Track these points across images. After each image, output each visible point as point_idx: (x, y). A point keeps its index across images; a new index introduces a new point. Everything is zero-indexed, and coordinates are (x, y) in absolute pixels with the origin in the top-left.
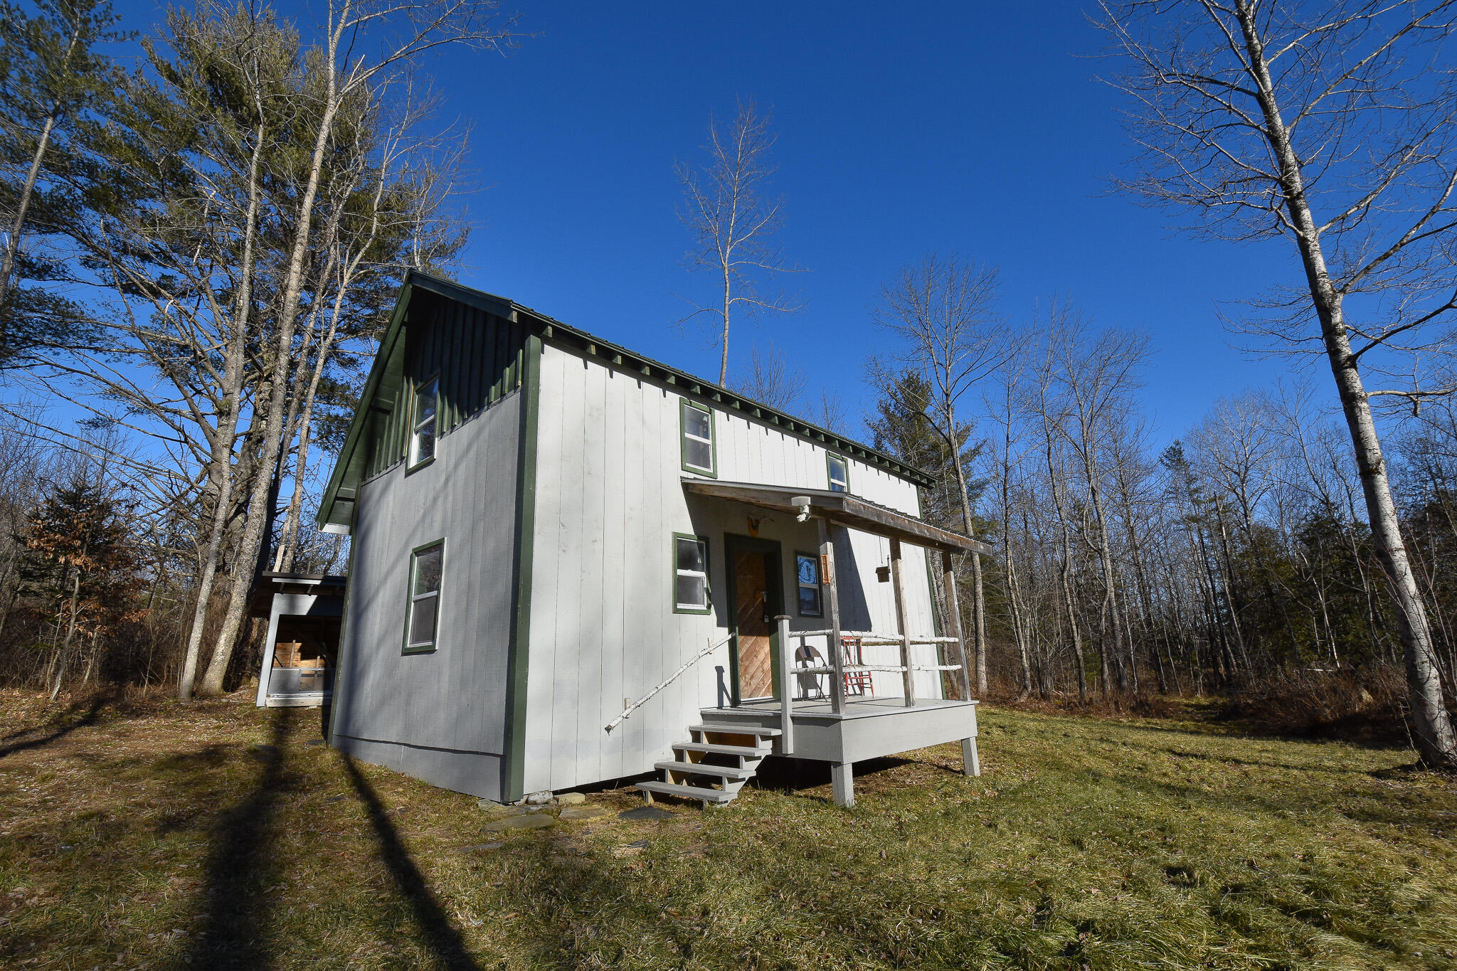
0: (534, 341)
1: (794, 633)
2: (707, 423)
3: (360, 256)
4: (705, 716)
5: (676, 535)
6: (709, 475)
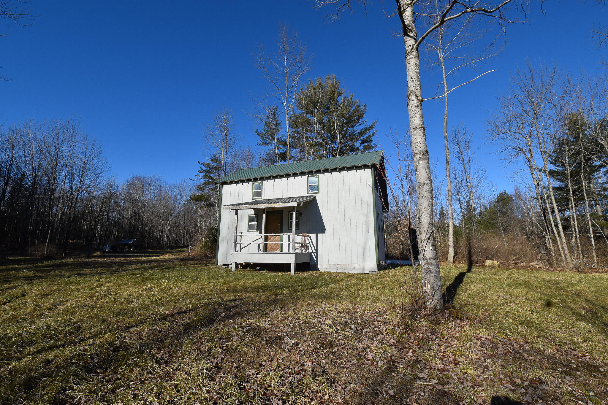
2: (261, 185)
5: (249, 215)
6: (260, 199)
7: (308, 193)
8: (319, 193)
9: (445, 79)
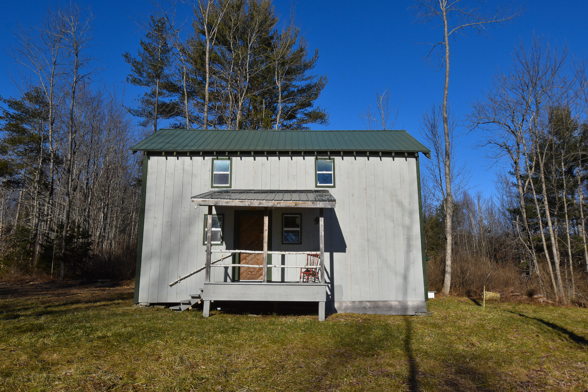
5: (205, 215)
6: (227, 187)
7: (317, 186)
8: (334, 187)
9: (446, 38)
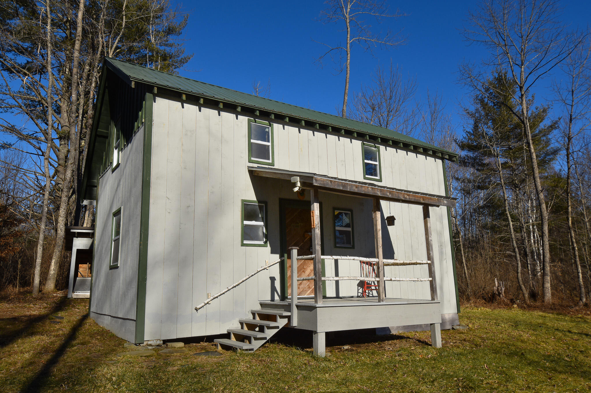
0: (148, 95)
1: (300, 257)
2: (268, 132)
3: (117, 41)
4: (262, 305)
5: (243, 201)
6: (268, 164)
7: (365, 178)
8: (380, 179)
